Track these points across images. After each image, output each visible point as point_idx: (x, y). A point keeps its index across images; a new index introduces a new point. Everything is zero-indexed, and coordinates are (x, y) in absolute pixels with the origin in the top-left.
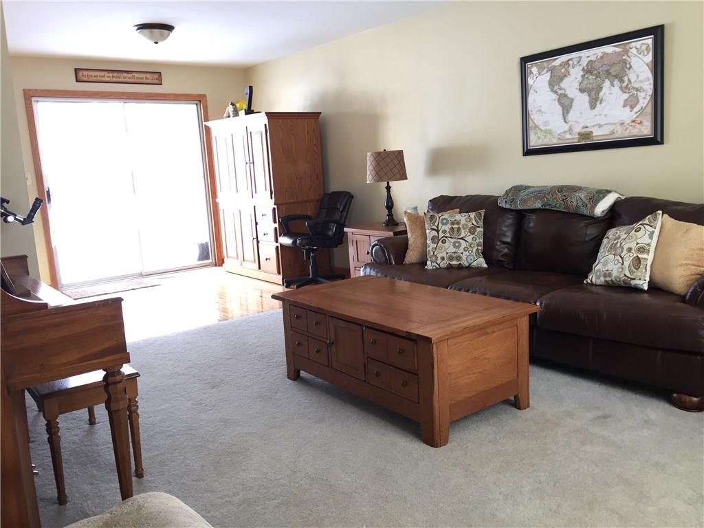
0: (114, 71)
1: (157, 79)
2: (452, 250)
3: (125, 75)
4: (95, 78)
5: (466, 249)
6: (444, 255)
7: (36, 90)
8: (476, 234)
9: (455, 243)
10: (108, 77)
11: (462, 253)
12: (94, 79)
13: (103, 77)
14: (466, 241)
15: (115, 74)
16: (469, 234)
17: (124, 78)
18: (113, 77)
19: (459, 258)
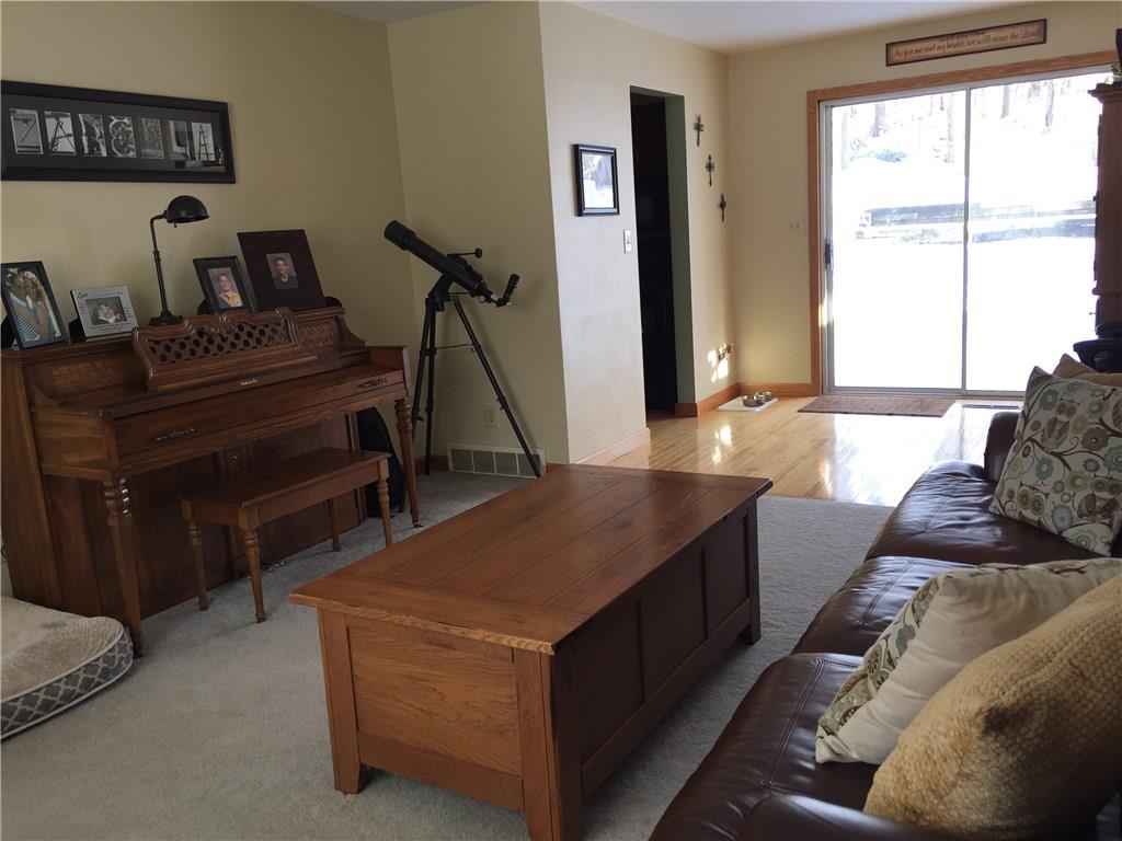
0: (953, 35)
1: (1034, 34)
2: (1031, 478)
3: (970, 38)
4: (918, 54)
5: (1059, 487)
6: (1016, 487)
7: (824, 91)
8: (1102, 452)
9: (1044, 461)
10: (939, 48)
11: (1047, 495)
12: (914, 56)
13: (930, 49)
14: (1066, 464)
15: (954, 41)
16: (1080, 447)
17: (969, 44)
18: (949, 46)
19: (1037, 506)
